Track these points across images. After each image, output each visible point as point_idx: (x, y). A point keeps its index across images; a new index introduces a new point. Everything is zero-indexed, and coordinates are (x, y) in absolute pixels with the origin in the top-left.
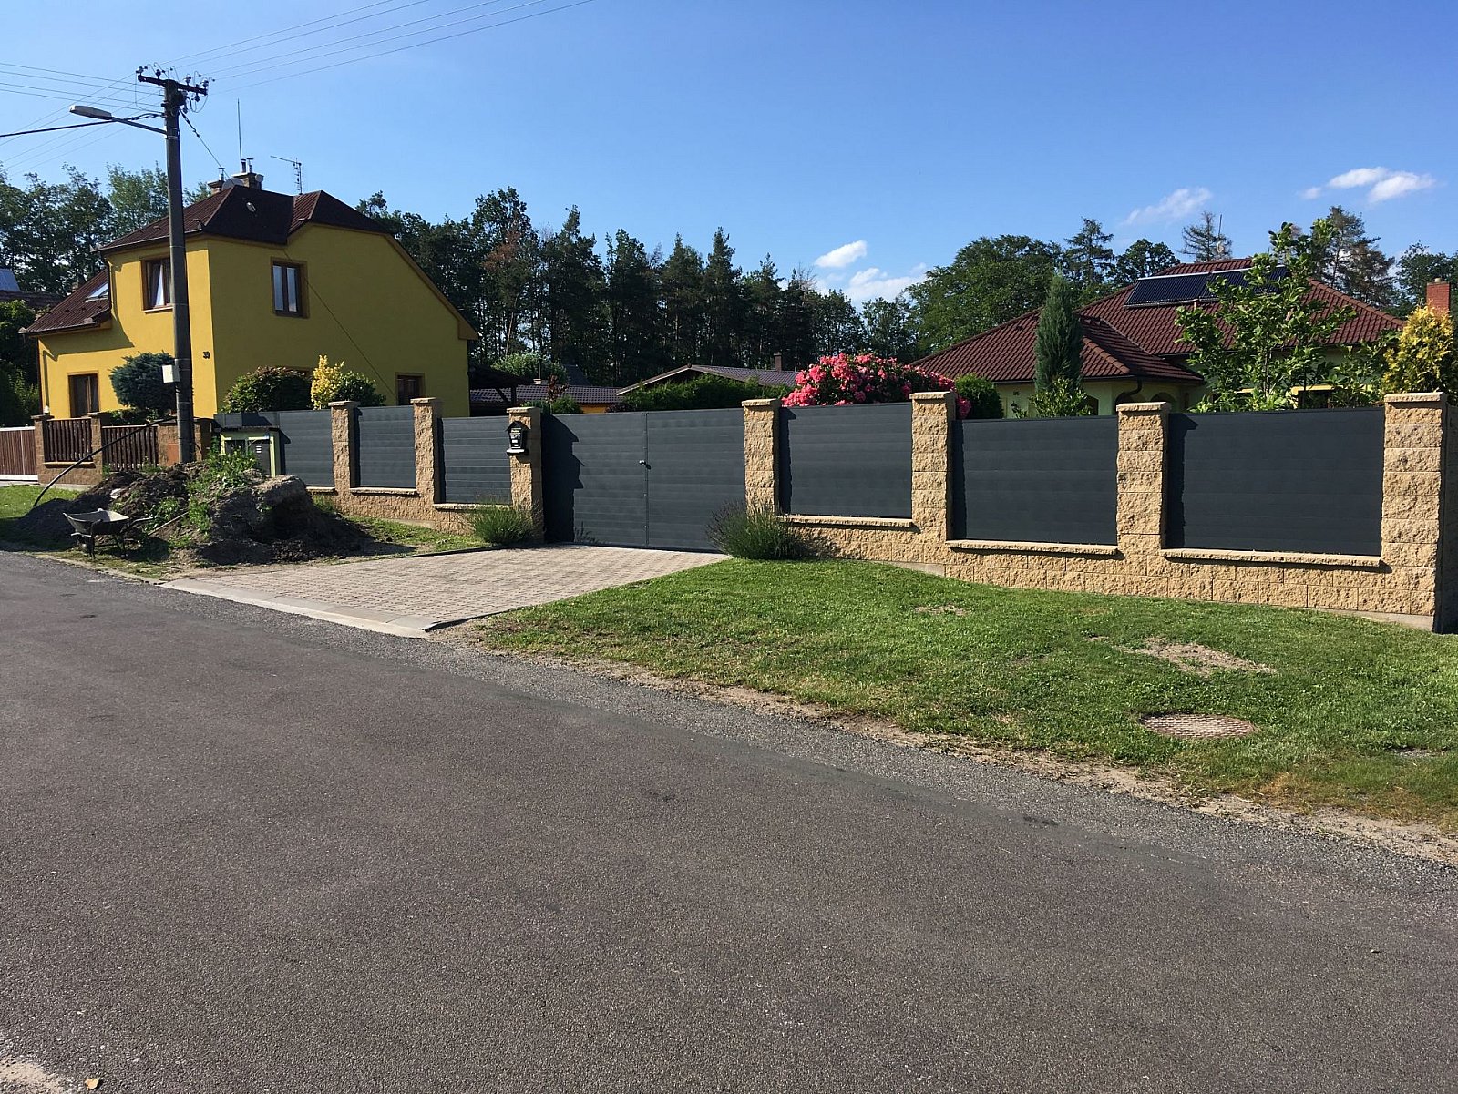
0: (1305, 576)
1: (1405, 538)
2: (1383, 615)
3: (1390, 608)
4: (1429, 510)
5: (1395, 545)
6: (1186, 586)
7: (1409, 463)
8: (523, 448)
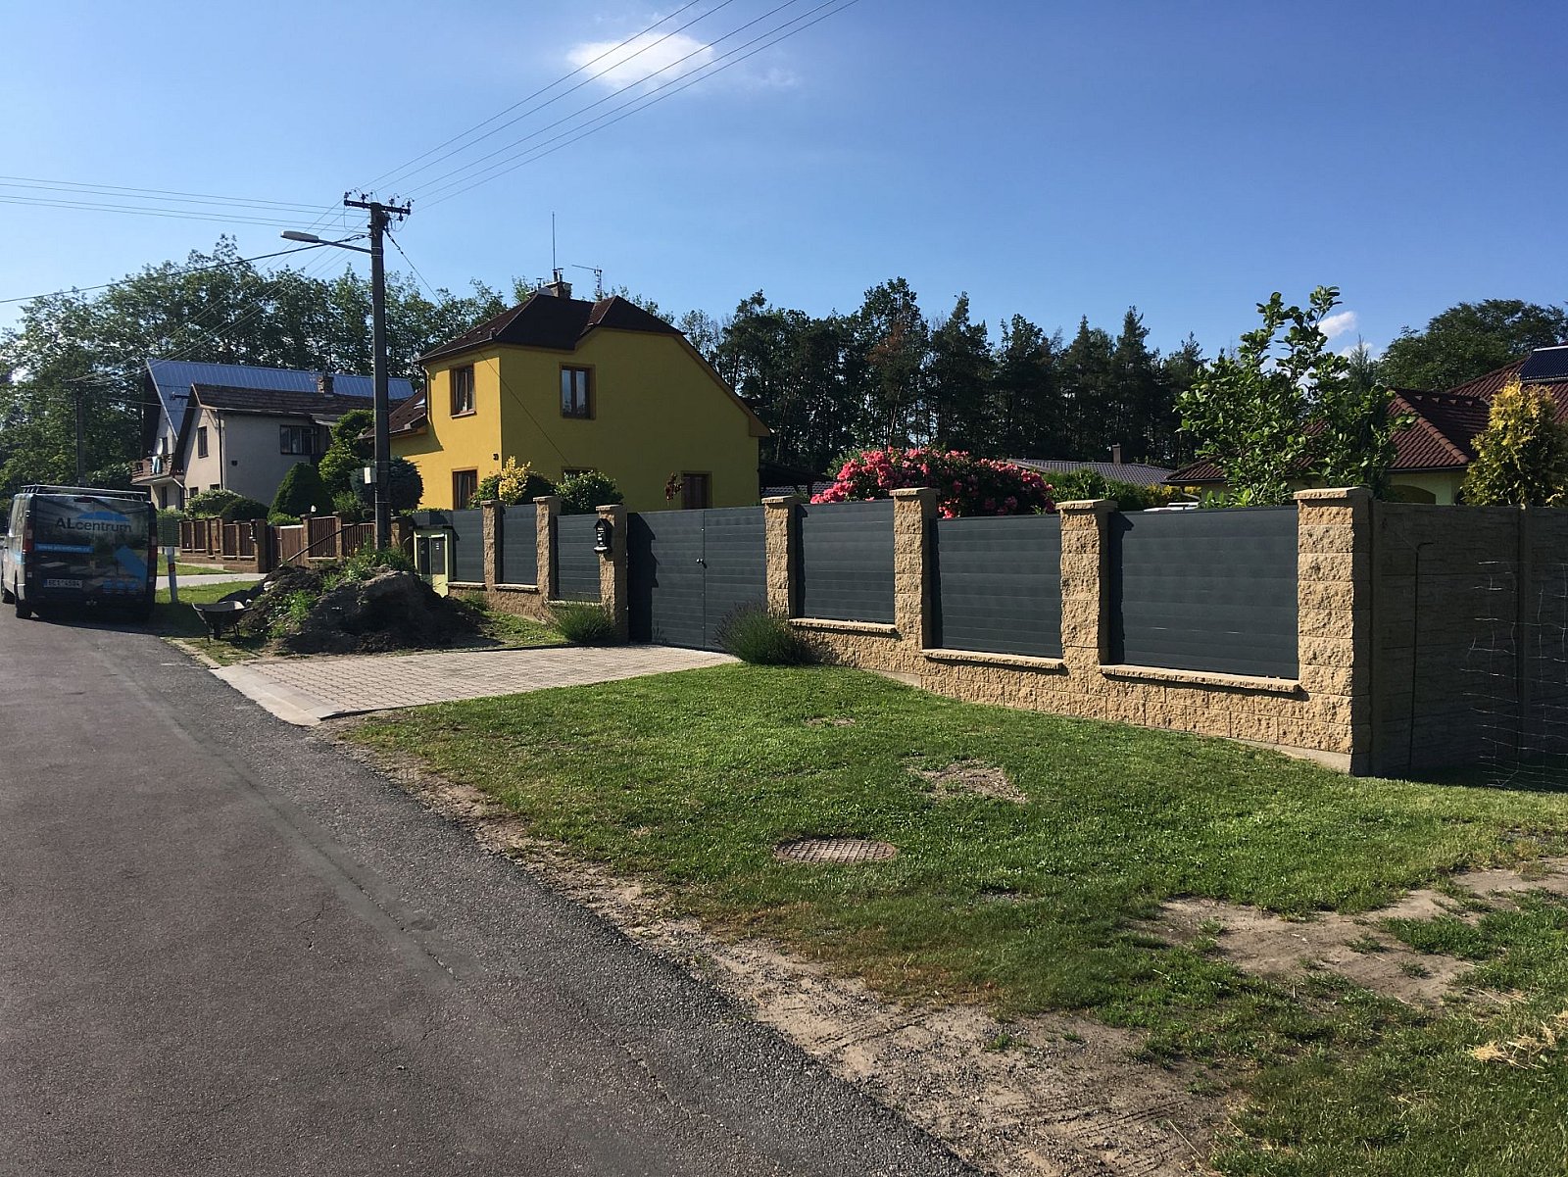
0: (1229, 700)
1: (1320, 660)
2: (1302, 750)
3: (1308, 742)
4: (1343, 627)
5: (1311, 667)
6: (1122, 708)
7: (1322, 571)
8: (607, 546)
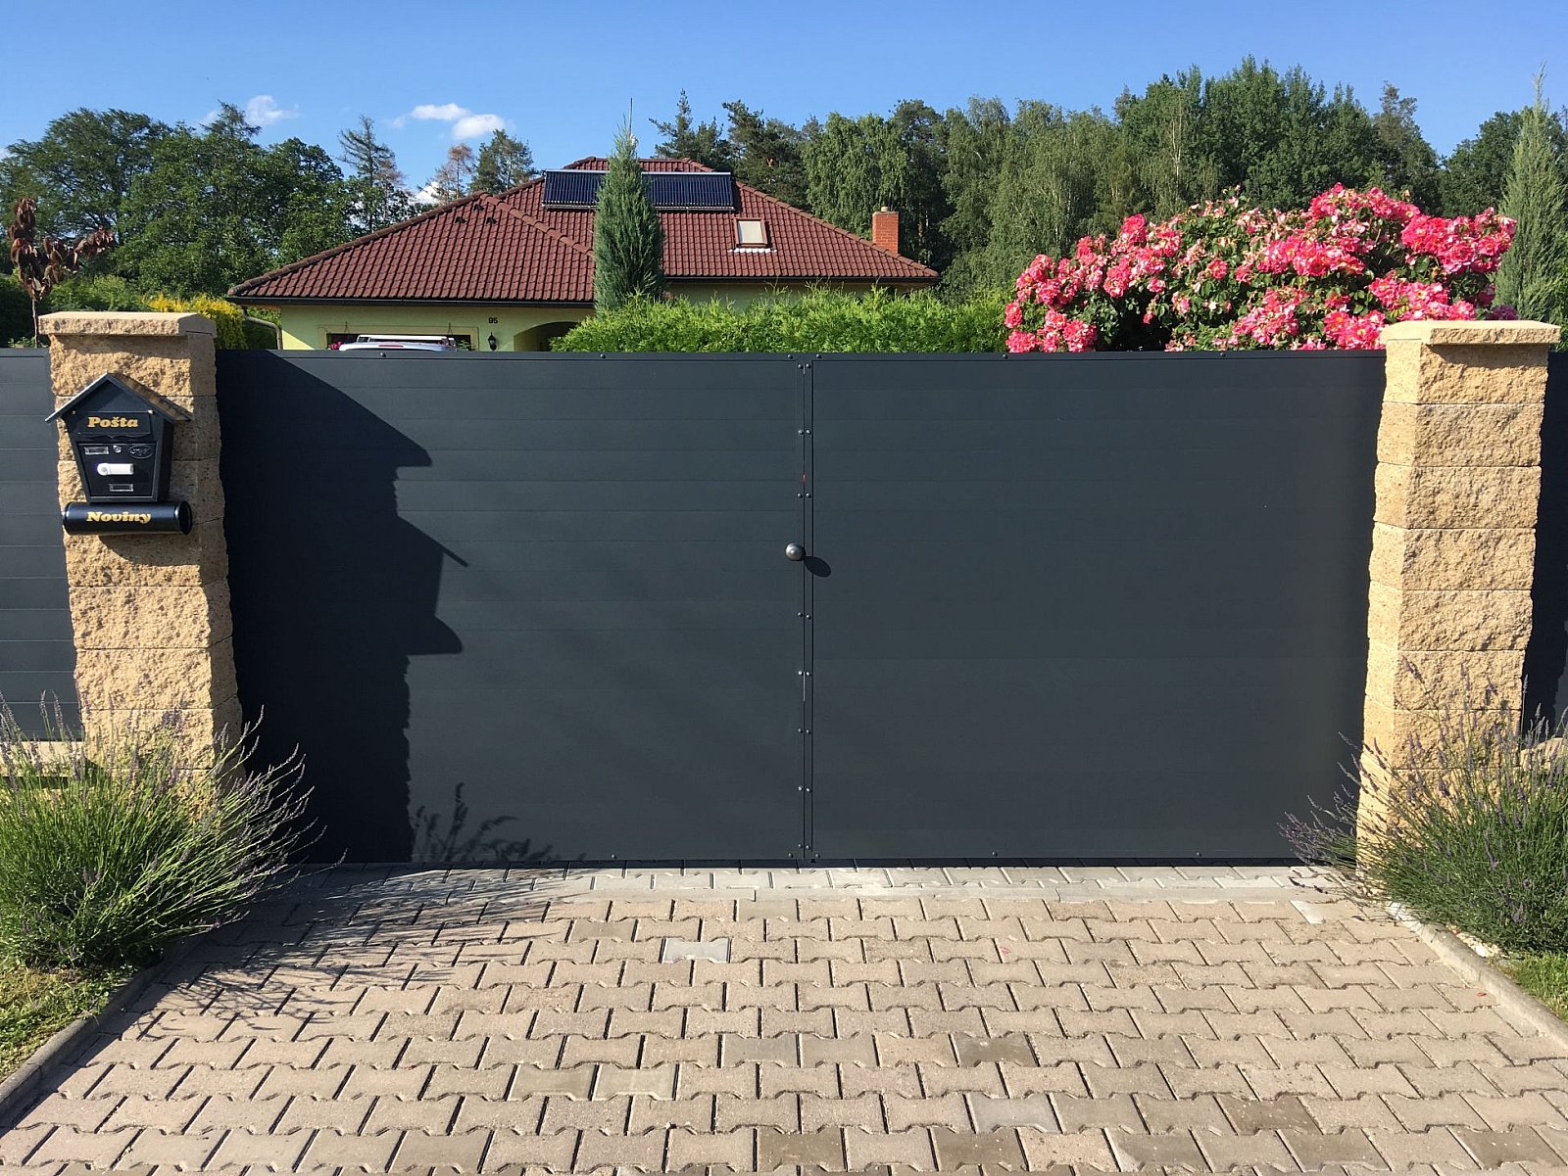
8: (163, 500)
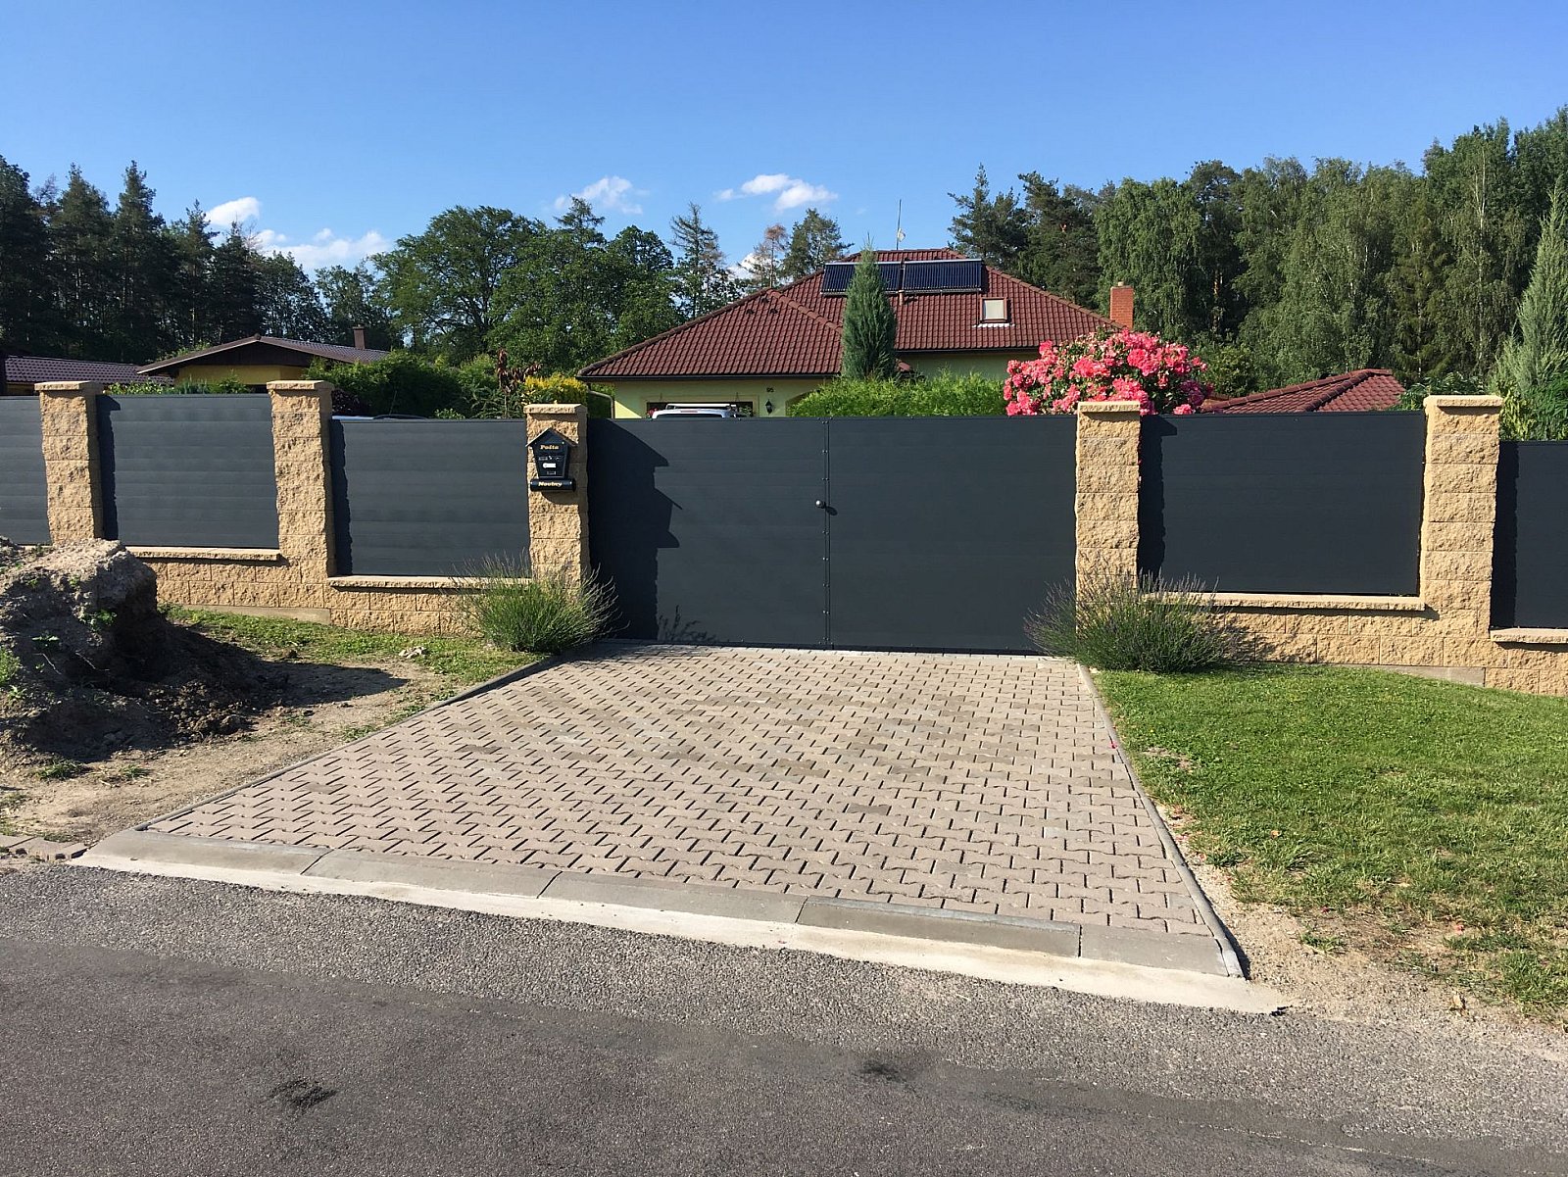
8: (566, 478)
